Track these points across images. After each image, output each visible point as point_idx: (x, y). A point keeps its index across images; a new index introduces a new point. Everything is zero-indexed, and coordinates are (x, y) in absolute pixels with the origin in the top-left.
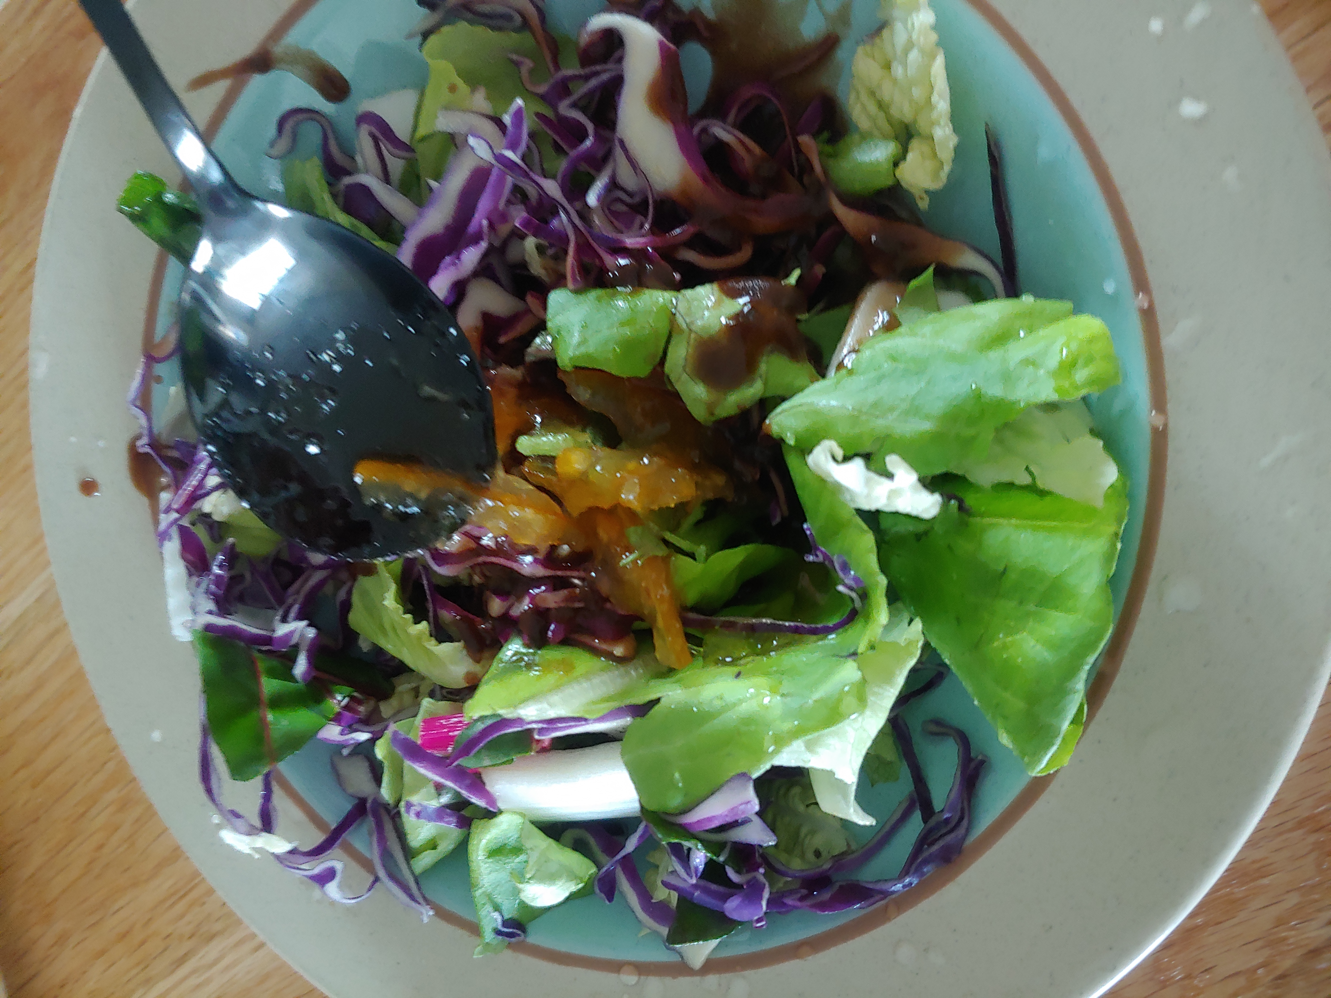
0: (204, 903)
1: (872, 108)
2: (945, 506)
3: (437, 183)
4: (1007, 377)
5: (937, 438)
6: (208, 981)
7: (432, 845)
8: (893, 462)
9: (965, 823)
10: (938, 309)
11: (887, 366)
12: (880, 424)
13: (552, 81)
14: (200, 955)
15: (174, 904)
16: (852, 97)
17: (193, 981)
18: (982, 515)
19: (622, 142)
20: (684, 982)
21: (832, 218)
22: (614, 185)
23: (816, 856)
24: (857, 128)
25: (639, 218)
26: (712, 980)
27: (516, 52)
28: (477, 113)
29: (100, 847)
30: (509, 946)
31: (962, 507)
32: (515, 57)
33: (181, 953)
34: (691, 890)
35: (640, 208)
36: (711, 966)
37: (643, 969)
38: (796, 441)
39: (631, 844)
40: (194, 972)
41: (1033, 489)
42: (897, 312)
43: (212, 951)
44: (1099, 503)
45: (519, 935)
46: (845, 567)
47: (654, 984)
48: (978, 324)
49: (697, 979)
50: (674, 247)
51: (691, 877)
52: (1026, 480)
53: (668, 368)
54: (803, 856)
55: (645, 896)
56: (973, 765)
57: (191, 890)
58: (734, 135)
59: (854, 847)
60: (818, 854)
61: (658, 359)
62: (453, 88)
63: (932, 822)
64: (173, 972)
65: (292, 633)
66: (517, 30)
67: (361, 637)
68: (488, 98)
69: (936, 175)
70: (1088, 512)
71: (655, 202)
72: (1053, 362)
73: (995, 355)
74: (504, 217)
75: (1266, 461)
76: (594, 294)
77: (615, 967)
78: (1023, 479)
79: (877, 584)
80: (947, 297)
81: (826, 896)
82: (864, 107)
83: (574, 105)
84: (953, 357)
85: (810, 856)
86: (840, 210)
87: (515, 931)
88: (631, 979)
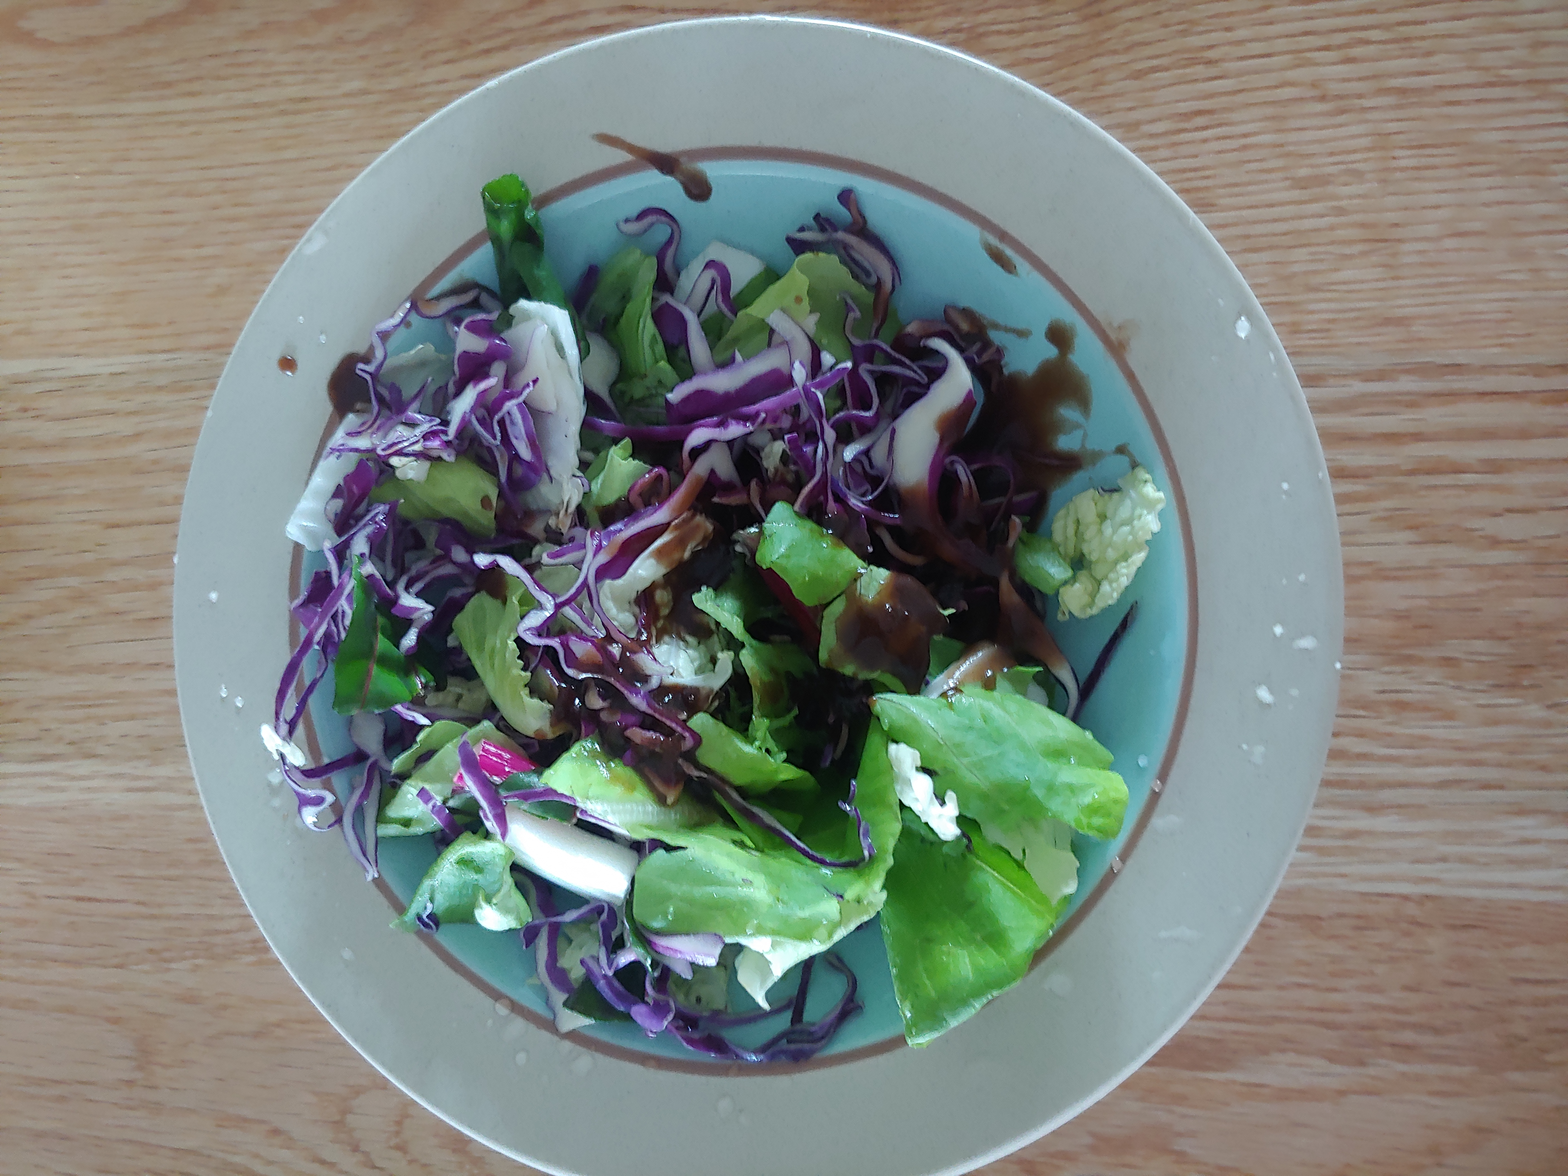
0: (103, 724)
1: (1071, 531)
2: (958, 839)
3: (741, 359)
4: (1051, 788)
5: (984, 797)
6: (62, 790)
7: (407, 823)
8: (951, 797)
9: (823, 1042)
10: (1025, 694)
11: (979, 722)
12: (954, 761)
13: (867, 342)
14: (70, 763)
15: (73, 707)
16: (1062, 513)
17: (47, 781)
18: (978, 857)
19: (893, 431)
20: (545, 1035)
21: (996, 583)
22: (867, 452)
23: (697, 1000)
24: (1050, 535)
25: (867, 487)
26: (567, 1045)
27: (853, 298)
28: (804, 331)
29: (29, 617)
30: (419, 933)
31: (969, 847)
32: (850, 301)
33: (50, 751)
34: (599, 977)
35: (875, 480)
36: (574, 1036)
37: (516, 1008)
38: (890, 728)
39: (570, 916)
40: (52, 774)
41: (1020, 866)
42: (999, 678)
43: (85, 767)
44: (1054, 902)
45: (431, 927)
46: (866, 834)
47: (519, 1025)
48: (1050, 733)
49: (556, 1038)
50: (879, 523)
51: (610, 969)
52: (1019, 856)
53: (826, 613)
54: (687, 995)
55: (553, 957)
56: (851, 1005)
57: (98, 706)
58: (969, 479)
59: (730, 1010)
60: (699, 1000)
61: (824, 602)
62: (798, 300)
63: (798, 1027)
64: (31, 762)
65: (417, 609)
66: (867, 286)
67: (453, 634)
68: (819, 323)
69: (1083, 608)
70: (1043, 900)
71: (887, 486)
72: (1087, 800)
73: (1051, 765)
74: (775, 420)
75: (1163, 934)
76: (810, 525)
77: (497, 996)
78: (1017, 855)
79: (885, 861)
80: (1036, 690)
81: (696, 1036)
82: (1065, 527)
83: (871, 372)
84: (1023, 746)
85: (693, 999)
86: (1005, 582)
87: (431, 923)
88: (502, 1010)
